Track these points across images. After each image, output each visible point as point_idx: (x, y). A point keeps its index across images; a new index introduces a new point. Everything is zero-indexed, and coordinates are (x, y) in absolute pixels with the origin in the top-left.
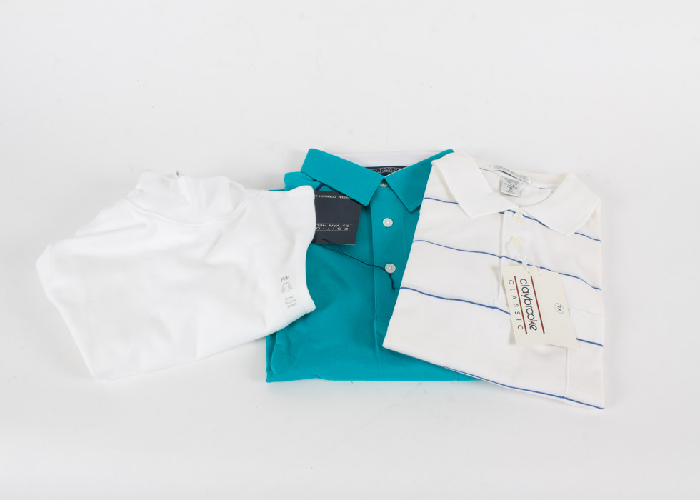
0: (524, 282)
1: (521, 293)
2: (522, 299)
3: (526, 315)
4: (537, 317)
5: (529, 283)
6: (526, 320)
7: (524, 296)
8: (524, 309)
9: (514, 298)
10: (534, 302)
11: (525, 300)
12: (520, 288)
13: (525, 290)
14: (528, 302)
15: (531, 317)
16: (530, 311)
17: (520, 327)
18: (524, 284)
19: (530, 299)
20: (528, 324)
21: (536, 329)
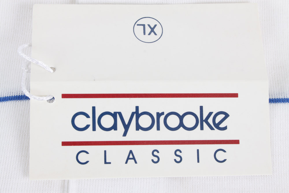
0: (81, 121)
1: (117, 135)
2: (133, 134)
3: (181, 135)
4: (193, 105)
5: (86, 105)
6: (197, 134)
7: (127, 127)
8: (164, 134)
9: (131, 157)
10: (144, 105)
11: (138, 127)
12: (100, 135)
13: (107, 121)
14: (145, 121)
15: (189, 121)
16: (173, 121)
17: (220, 156)
18: (90, 121)
19: (137, 114)
20: (207, 134)
21: (227, 116)
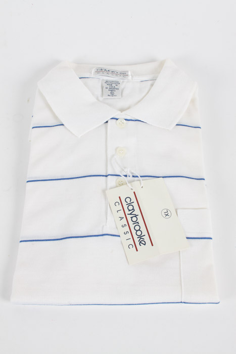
0: (128, 200)
1: (127, 212)
2: (129, 217)
3: (134, 232)
4: (145, 232)
5: (134, 199)
6: (135, 237)
7: (131, 214)
8: (132, 226)
9: (122, 218)
10: (140, 217)
11: (132, 218)
12: (125, 207)
13: (131, 208)
14: (134, 219)
15: (139, 233)
16: (137, 228)
17: (131, 246)
18: (129, 202)
19: (136, 216)
20: (137, 240)
21: (145, 245)
